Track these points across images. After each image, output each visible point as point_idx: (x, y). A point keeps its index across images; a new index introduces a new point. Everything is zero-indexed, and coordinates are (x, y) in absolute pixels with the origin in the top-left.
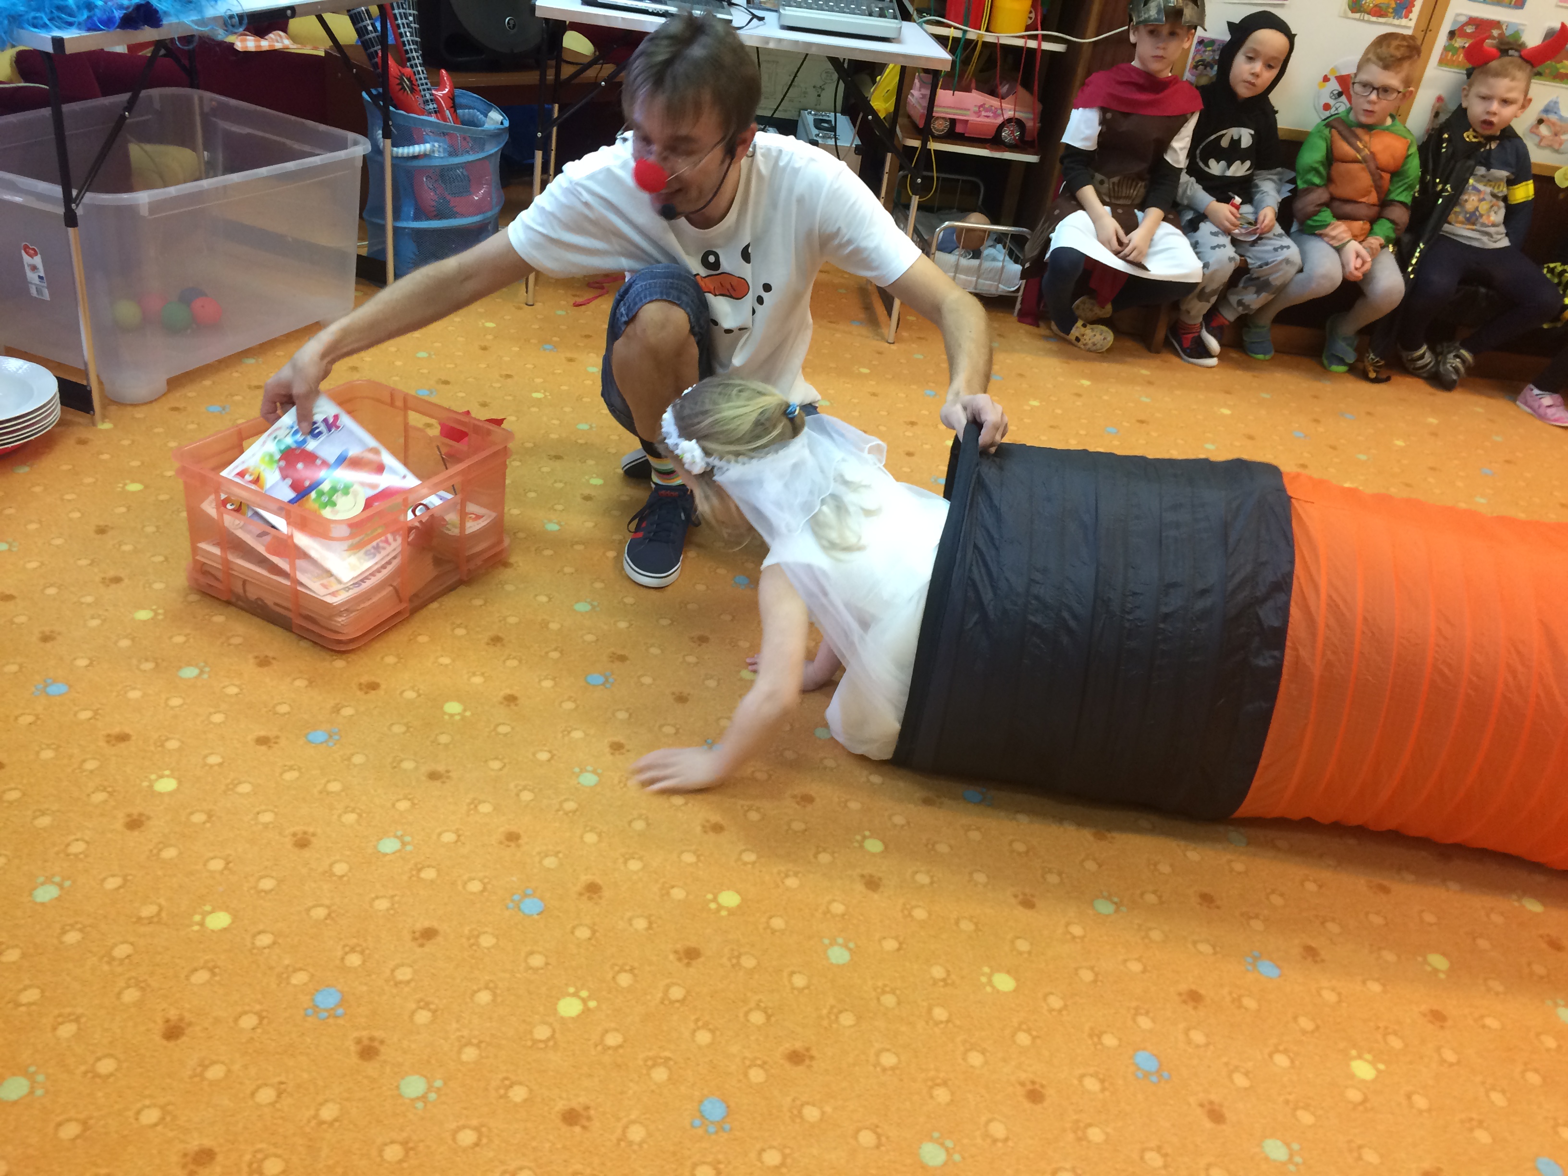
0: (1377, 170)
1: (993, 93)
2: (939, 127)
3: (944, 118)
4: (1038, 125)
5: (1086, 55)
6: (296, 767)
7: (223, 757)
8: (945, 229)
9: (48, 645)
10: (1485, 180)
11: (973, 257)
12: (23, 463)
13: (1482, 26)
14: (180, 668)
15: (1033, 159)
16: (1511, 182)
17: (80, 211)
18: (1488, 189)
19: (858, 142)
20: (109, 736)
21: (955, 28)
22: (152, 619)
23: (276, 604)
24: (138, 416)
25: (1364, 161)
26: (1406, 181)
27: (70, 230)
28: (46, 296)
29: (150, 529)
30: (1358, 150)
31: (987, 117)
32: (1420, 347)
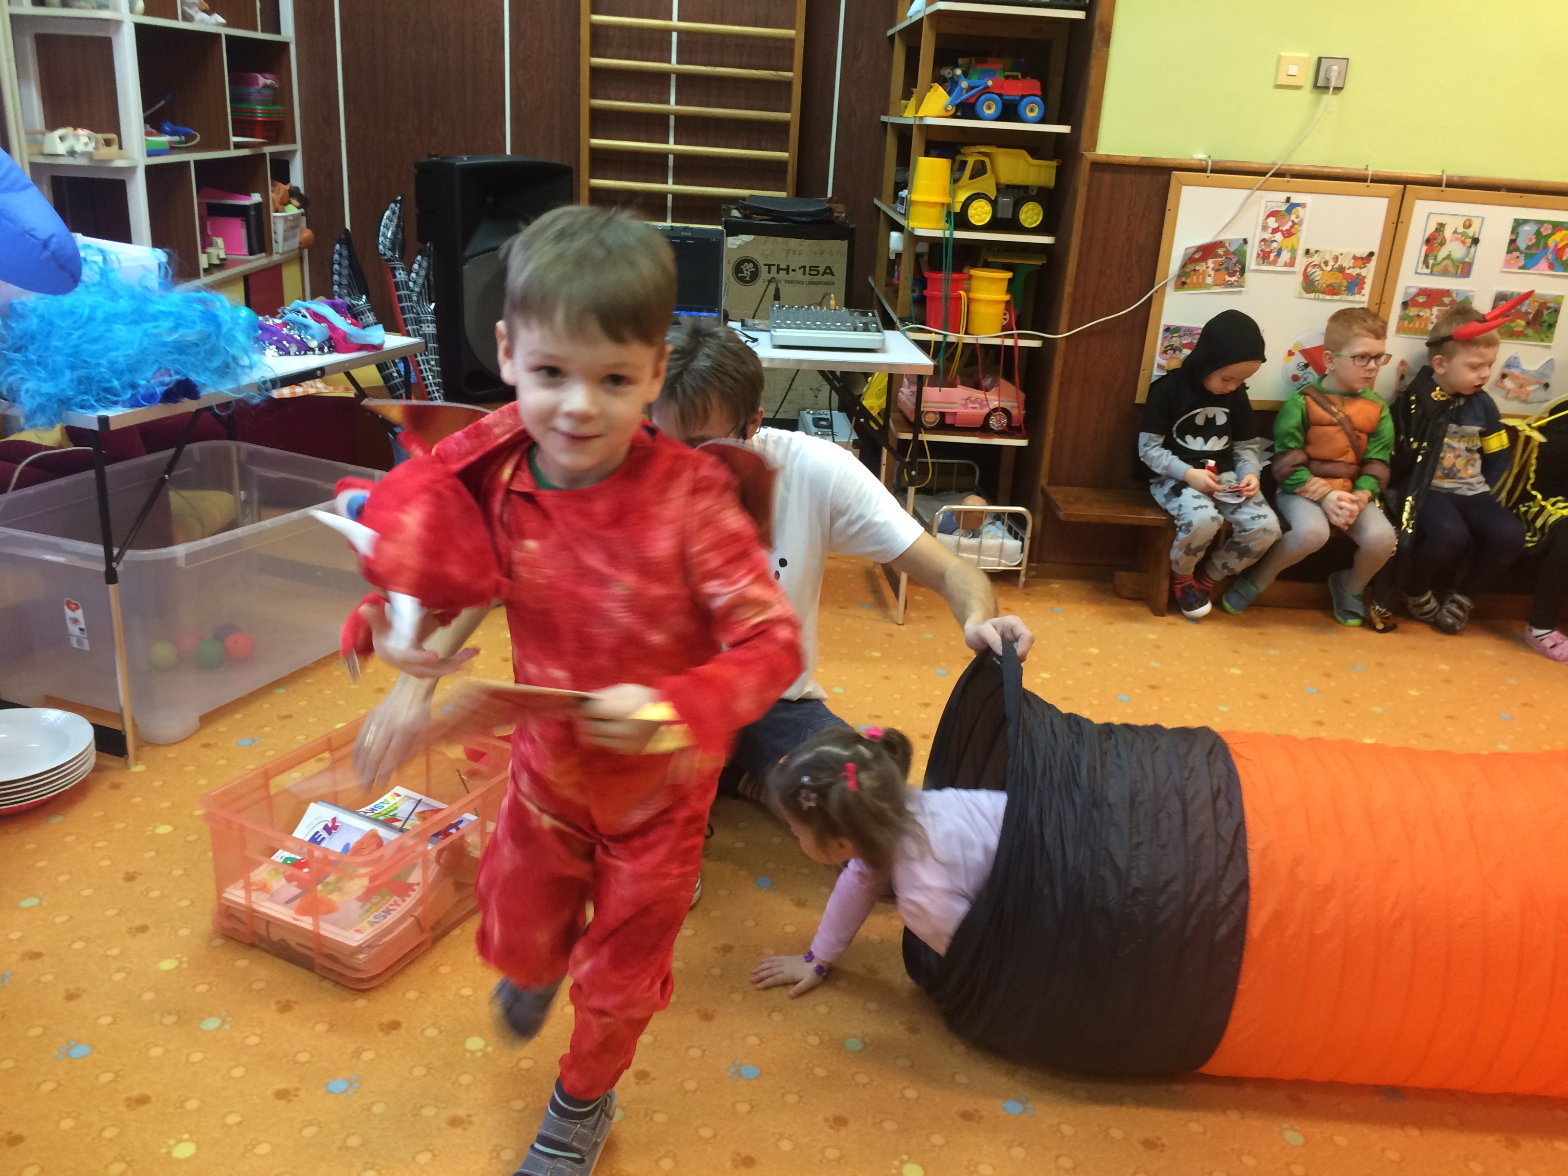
0: (1353, 431)
1: (977, 386)
2: (930, 420)
3: (934, 412)
4: (1023, 412)
5: (1061, 348)
6: (314, 1122)
7: (242, 1116)
8: (945, 512)
9: (73, 1003)
10: (1459, 435)
11: (973, 537)
12: (57, 812)
13: (1432, 297)
14: (202, 1019)
15: (1023, 443)
16: (1483, 434)
17: (120, 568)
18: (1462, 445)
19: (855, 437)
20: (129, 1099)
21: (936, 333)
22: (176, 968)
23: (298, 944)
24: (170, 755)
25: (1340, 423)
26: (1383, 440)
27: (111, 586)
28: (86, 646)
29: (178, 872)
30: (1333, 414)
31: (974, 408)
32: (1423, 594)
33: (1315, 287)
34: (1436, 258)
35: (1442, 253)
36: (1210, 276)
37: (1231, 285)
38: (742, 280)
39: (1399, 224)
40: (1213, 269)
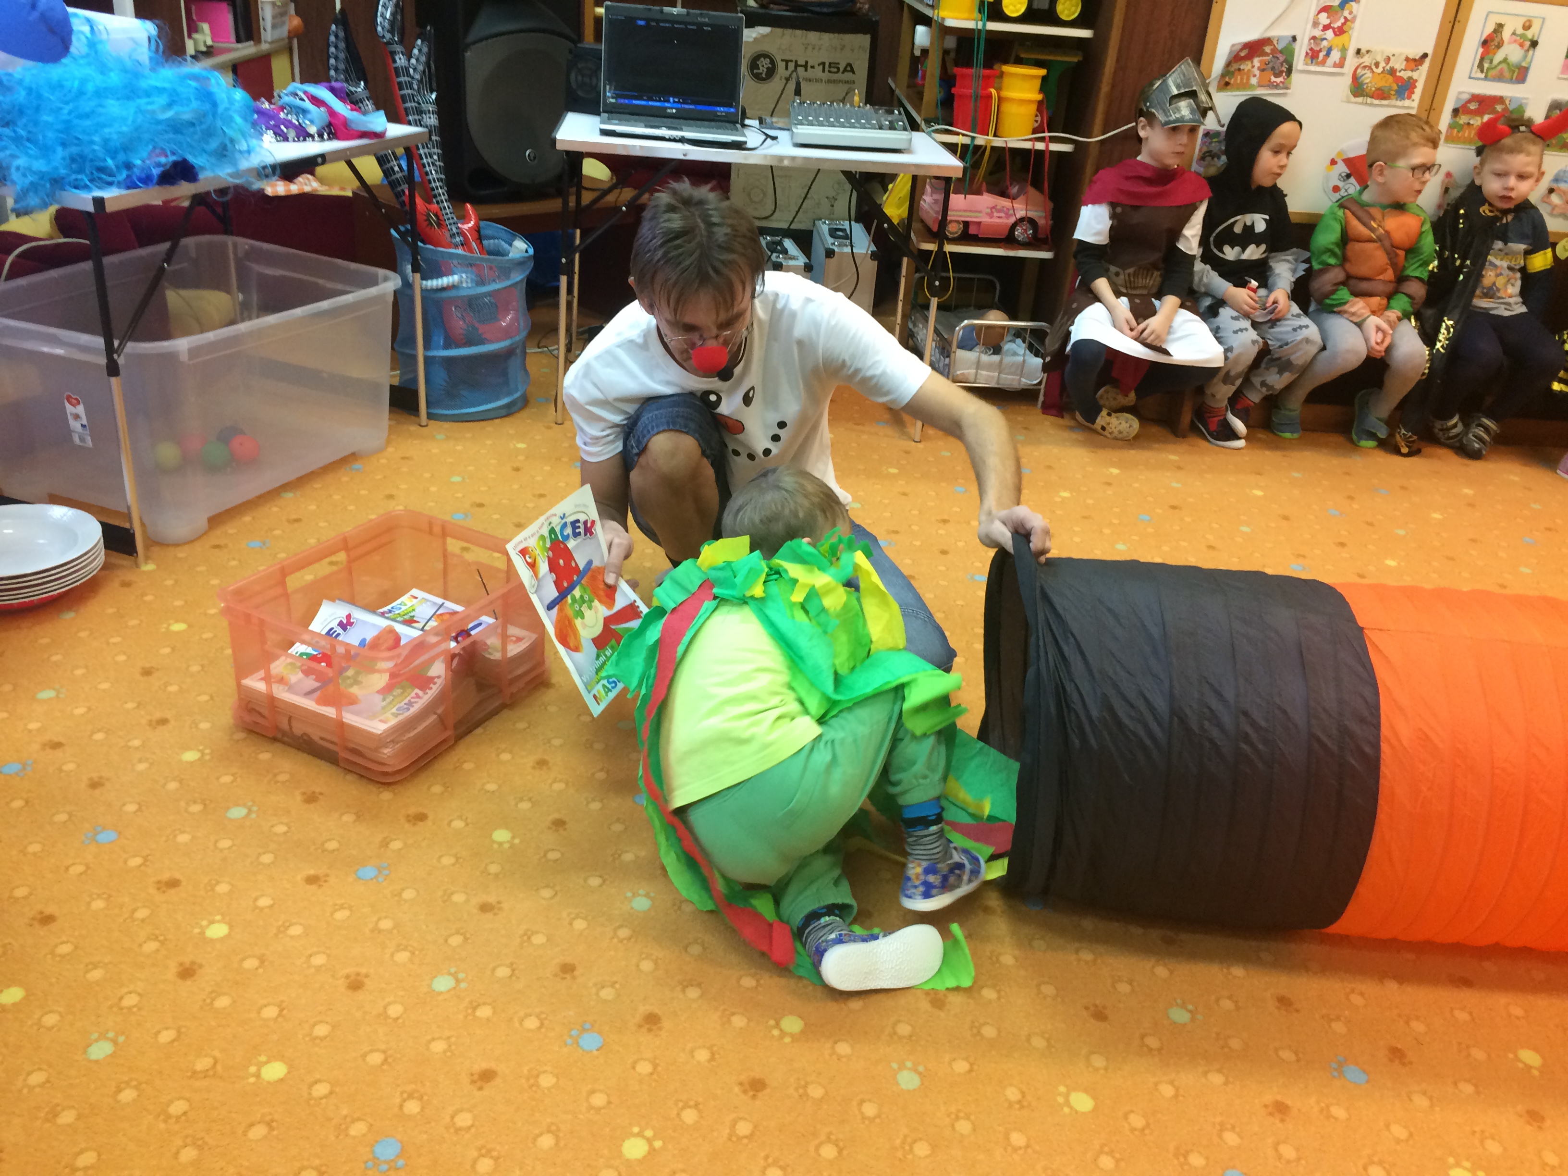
0: (1392, 248)
1: (1003, 194)
2: (954, 229)
3: (958, 222)
4: (1050, 222)
5: (1094, 152)
6: (345, 906)
7: (273, 899)
8: (964, 328)
9: (97, 792)
10: (1503, 253)
11: (994, 353)
12: (69, 609)
13: (1484, 103)
14: (228, 808)
15: (1047, 255)
16: (1527, 253)
17: (121, 361)
18: (1505, 264)
19: (873, 248)
20: (159, 882)
21: (963, 135)
22: (199, 759)
23: (322, 738)
24: (181, 555)
25: (1379, 239)
26: (1421, 257)
27: (113, 380)
28: (89, 443)
29: (195, 668)
30: (1372, 230)
31: (999, 217)
32: (1451, 417)
33: (1363, 90)
34: (1491, 61)
35: (1499, 57)
36: (1255, 76)
37: (1277, 86)
38: (758, 77)
39: (1457, 23)
40: (1259, 68)
